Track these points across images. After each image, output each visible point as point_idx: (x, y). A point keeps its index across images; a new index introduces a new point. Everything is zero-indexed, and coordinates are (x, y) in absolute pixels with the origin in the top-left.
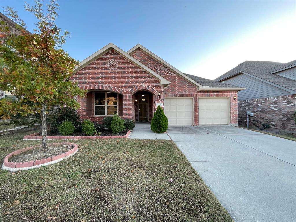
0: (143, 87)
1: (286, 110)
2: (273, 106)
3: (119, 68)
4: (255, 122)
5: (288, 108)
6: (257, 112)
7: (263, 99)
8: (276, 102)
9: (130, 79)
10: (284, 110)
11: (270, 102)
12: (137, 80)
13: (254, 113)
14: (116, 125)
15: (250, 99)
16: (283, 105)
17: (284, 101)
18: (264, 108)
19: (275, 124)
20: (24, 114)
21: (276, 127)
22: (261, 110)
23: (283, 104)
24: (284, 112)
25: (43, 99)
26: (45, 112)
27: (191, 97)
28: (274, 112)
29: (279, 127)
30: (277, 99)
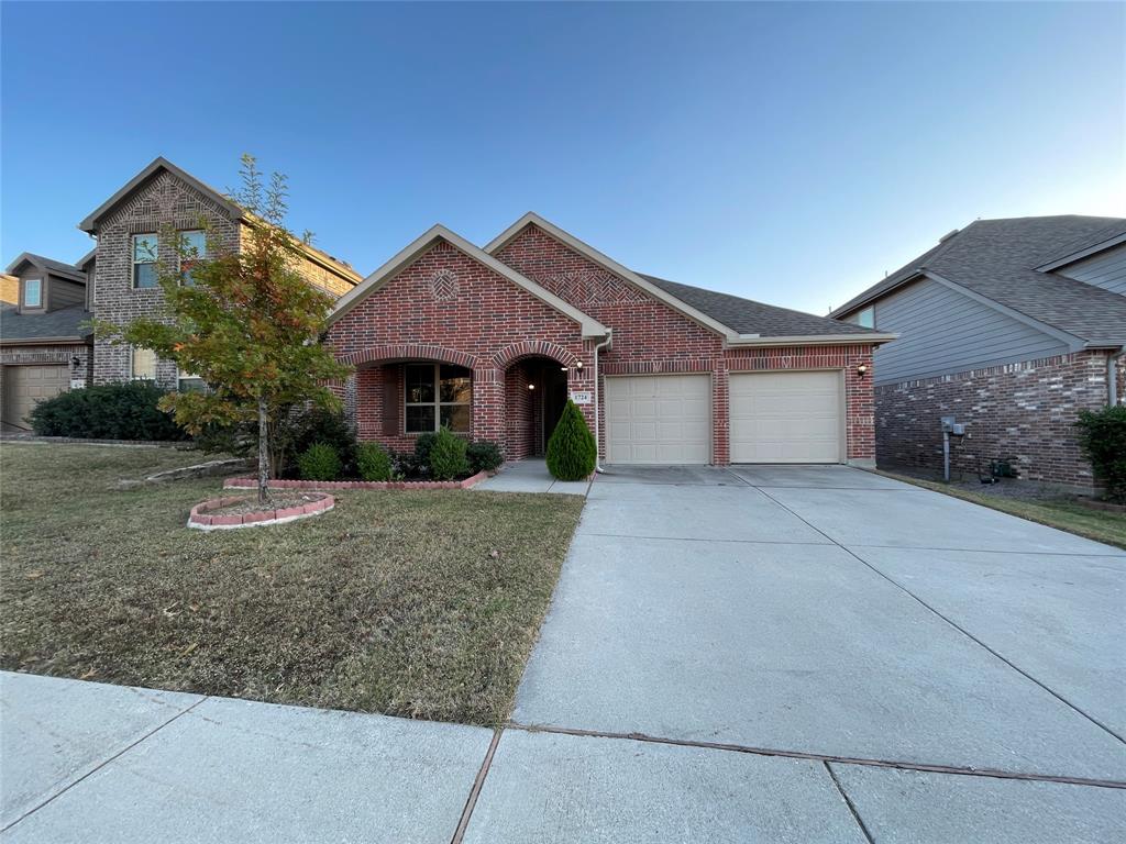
0: (532, 345)
1: (1062, 410)
2: (1020, 394)
3: (463, 293)
4: (969, 456)
5: (1067, 402)
6: (975, 421)
7: (990, 369)
8: (1031, 381)
9: (494, 323)
10: (1057, 410)
11: (1015, 380)
12: (513, 326)
13: (967, 424)
14: (444, 456)
15: (952, 371)
16: (1052, 391)
17: (1056, 376)
18: (994, 403)
19: (1030, 461)
20: (225, 420)
21: (1034, 472)
22: (986, 410)
23: (1053, 387)
24: (1057, 418)
25: (259, 389)
26: (264, 418)
27: (702, 370)
28: (1024, 419)
29: (1041, 473)
30: (1033, 371)
